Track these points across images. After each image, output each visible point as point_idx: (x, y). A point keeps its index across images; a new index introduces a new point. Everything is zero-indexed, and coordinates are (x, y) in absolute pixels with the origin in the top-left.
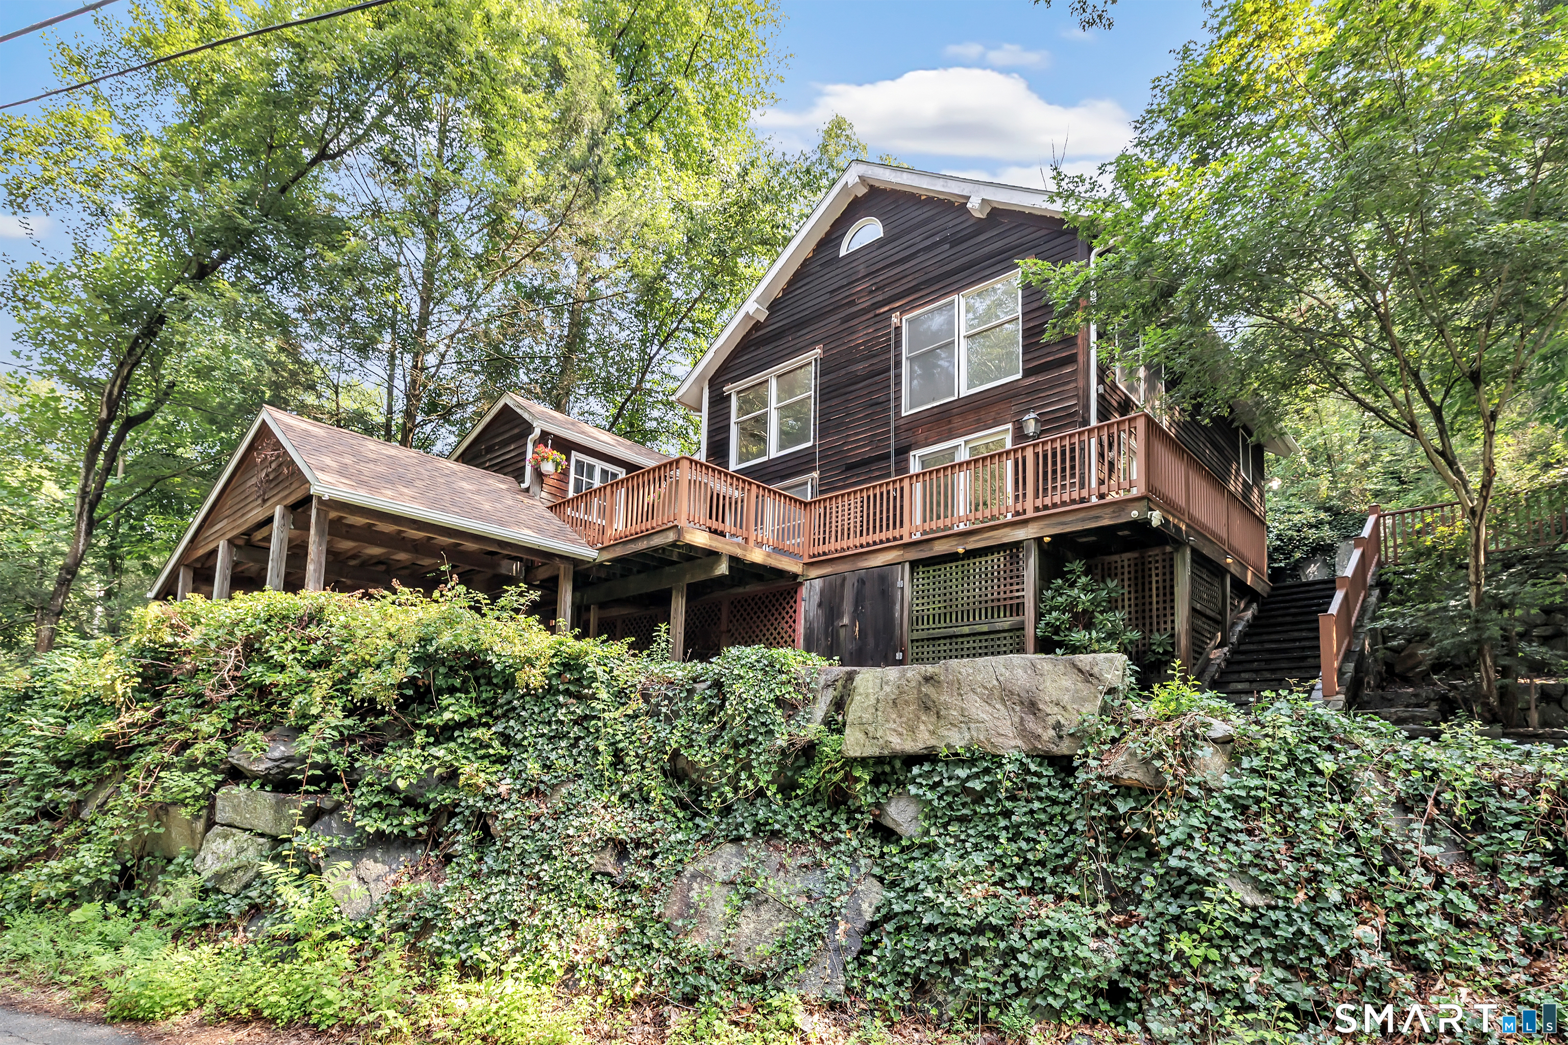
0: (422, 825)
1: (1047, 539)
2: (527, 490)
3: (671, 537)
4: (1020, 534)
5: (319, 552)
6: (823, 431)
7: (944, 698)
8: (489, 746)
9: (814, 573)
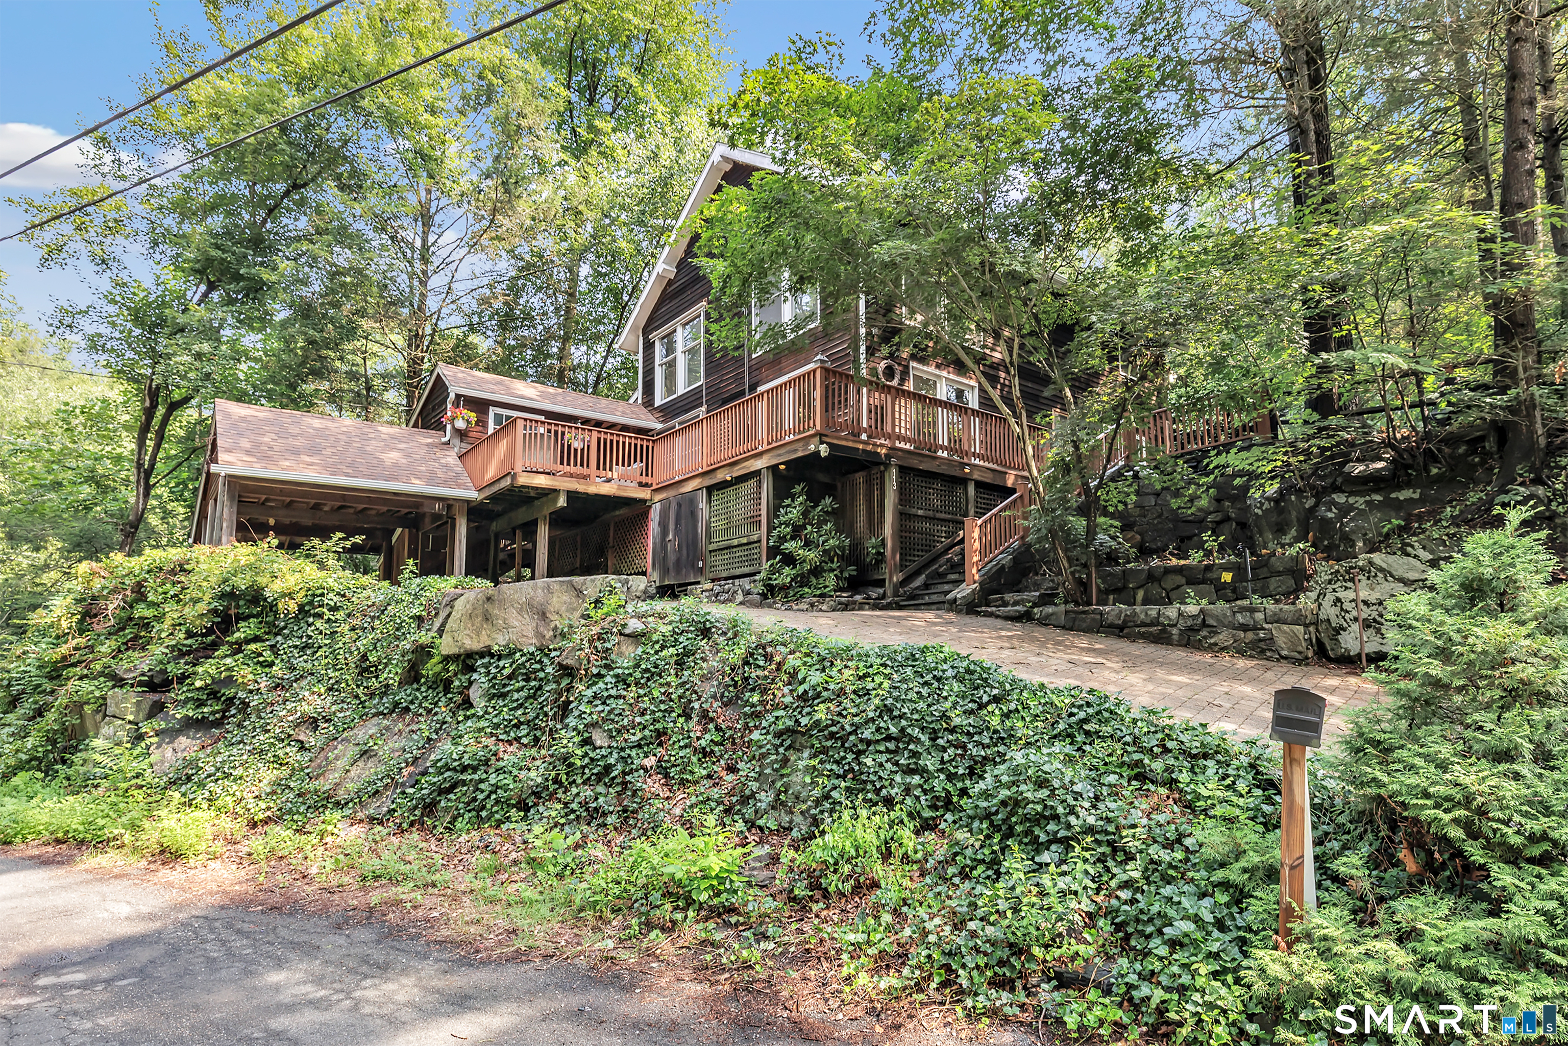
0: (217, 712)
1: (782, 467)
2: (448, 443)
3: (507, 482)
4: (759, 464)
5: (231, 513)
6: (707, 375)
7: (496, 612)
8: (261, 655)
9: (657, 497)
